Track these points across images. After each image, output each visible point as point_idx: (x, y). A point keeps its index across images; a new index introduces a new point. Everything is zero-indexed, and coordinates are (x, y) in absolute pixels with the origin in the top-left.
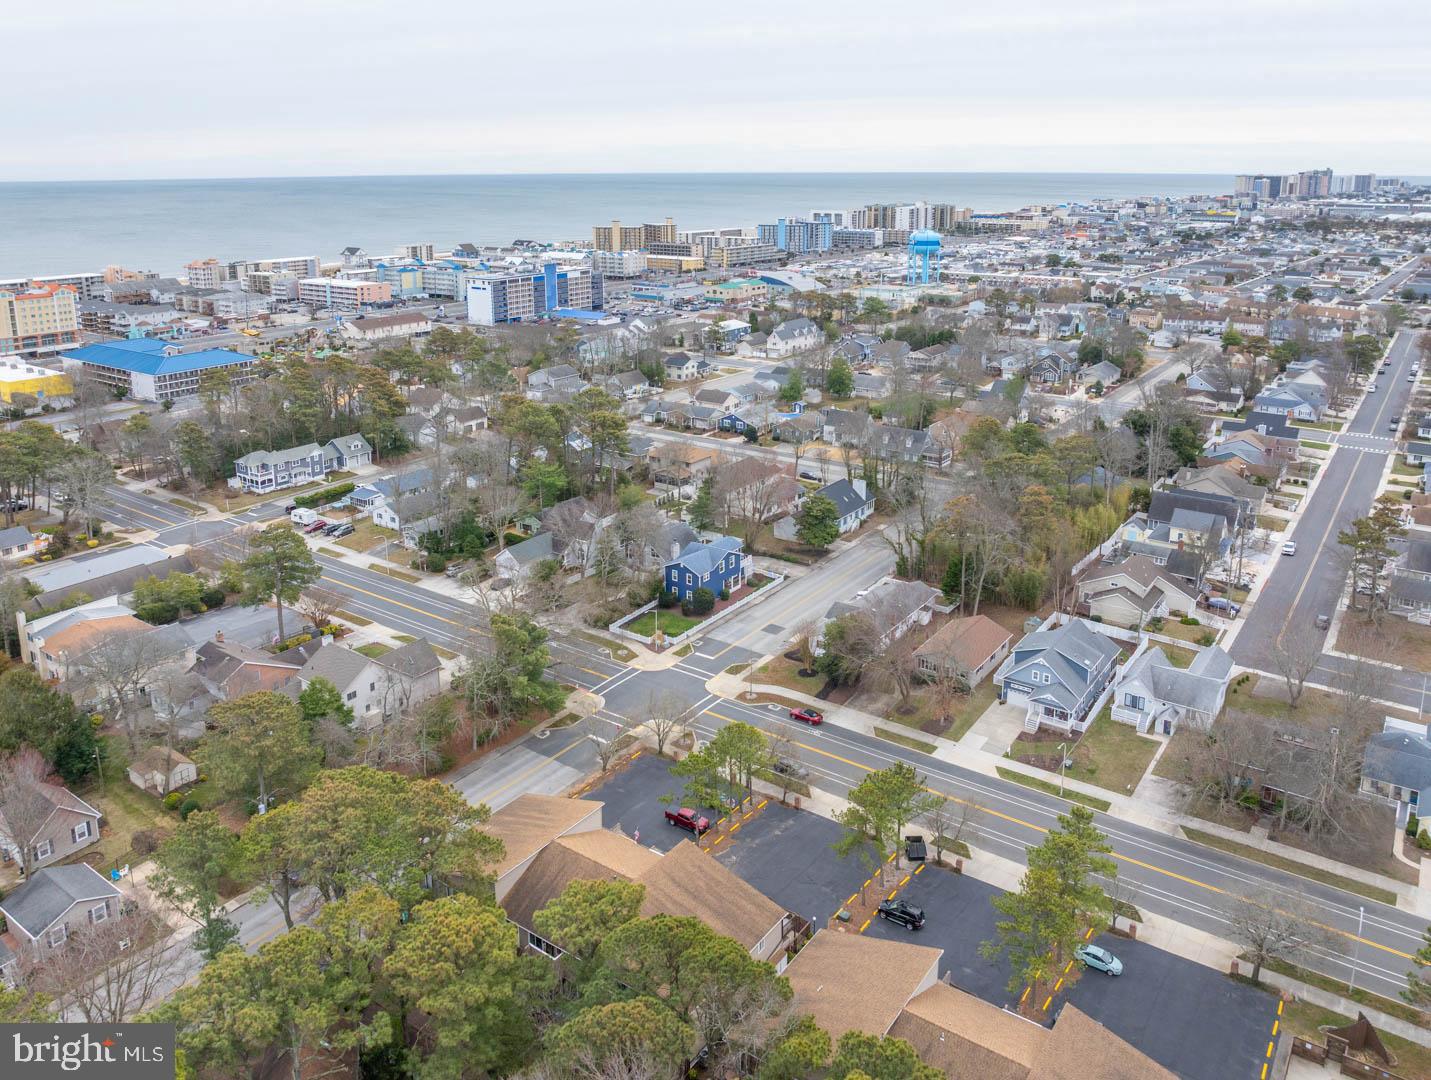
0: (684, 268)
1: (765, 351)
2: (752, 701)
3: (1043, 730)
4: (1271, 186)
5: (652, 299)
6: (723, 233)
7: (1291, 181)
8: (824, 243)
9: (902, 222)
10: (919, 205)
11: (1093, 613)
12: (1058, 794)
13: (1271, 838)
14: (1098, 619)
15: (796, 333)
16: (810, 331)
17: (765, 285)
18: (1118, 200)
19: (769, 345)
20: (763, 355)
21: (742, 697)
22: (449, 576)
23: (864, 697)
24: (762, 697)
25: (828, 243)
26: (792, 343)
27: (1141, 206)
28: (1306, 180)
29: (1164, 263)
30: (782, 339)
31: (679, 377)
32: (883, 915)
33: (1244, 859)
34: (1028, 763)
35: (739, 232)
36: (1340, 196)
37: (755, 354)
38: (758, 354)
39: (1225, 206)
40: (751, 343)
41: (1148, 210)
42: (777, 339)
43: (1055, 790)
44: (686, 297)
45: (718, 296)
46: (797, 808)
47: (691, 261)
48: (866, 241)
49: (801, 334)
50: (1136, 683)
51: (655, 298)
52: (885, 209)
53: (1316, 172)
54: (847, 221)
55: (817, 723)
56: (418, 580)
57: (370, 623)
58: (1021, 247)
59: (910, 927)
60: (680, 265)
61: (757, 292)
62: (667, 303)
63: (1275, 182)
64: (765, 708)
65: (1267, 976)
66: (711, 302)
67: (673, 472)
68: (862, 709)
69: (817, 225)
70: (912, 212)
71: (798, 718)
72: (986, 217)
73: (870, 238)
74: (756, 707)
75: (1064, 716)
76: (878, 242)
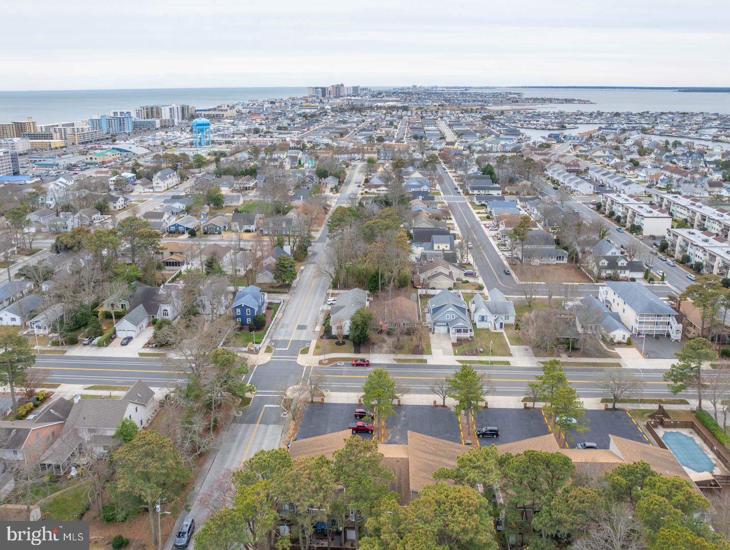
0: (53, 146)
1: (152, 188)
2: (327, 364)
3: (459, 340)
4: (322, 92)
5: (51, 166)
6: (63, 125)
7: (329, 89)
8: (129, 128)
9: (166, 115)
10: (173, 105)
11: (431, 286)
12: (488, 363)
13: (569, 357)
14: (434, 288)
15: (168, 176)
16: (174, 175)
17: (119, 152)
18: (261, 100)
19: (154, 184)
20: (151, 190)
21: (321, 362)
22: (85, 345)
23: (376, 347)
24: (331, 361)
25: (131, 128)
26: (167, 182)
27: (272, 103)
28: (335, 89)
29: (306, 130)
30: (162, 181)
31: (115, 207)
32: (481, 436)
33: (568, 367)
34: (466, 355)
35: (73, 125)
36: (348, 95)
37: (146, 190)
38: (148, 190)
39: (307, 102)
40: (142, 185)
41: (277, 104)
42: (159, 181)
43: (487, 363)
44: (73, 163)
45: (94, 161)
46: (399, 405)
47: (56, 142)
48: (151, 125)
49: (170, 177)
50: (483, 310)
51: (53, 165)
52: (152, 108)
53: (338, 85)
54: (134, 115)
55: (368, 365)
56: (65, 352)
57: (59, 385)
58: (234, 125)
59: (495, 436)
60: (50, 145)
61: (115, 157)
62: (62, 167)
63: (324, 90)
64: (336, 365)
65: (618, 406)
66: (90, 164)
67: (175, 258)
68: (380, 353)
69: (123, 118)
70: (171, 109)
71: (358, 365)
72: (205, 110)
73: (153, 124)
74: (332, 366)
75: (466, 331)
76: (158, 126)
